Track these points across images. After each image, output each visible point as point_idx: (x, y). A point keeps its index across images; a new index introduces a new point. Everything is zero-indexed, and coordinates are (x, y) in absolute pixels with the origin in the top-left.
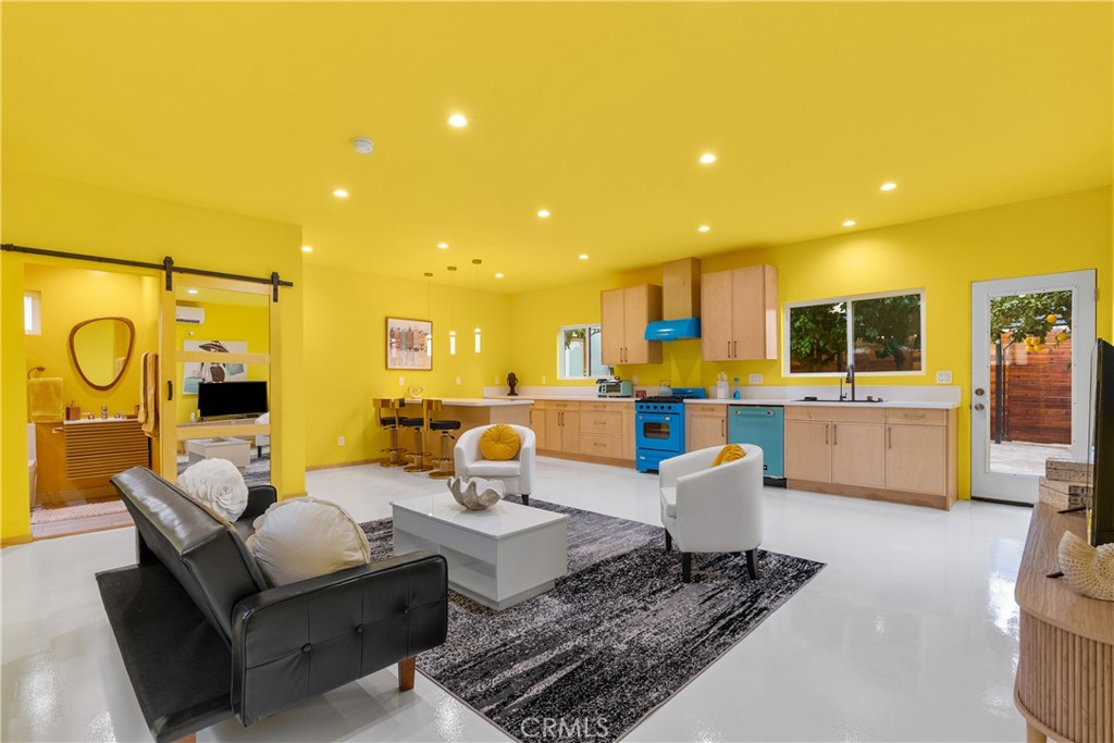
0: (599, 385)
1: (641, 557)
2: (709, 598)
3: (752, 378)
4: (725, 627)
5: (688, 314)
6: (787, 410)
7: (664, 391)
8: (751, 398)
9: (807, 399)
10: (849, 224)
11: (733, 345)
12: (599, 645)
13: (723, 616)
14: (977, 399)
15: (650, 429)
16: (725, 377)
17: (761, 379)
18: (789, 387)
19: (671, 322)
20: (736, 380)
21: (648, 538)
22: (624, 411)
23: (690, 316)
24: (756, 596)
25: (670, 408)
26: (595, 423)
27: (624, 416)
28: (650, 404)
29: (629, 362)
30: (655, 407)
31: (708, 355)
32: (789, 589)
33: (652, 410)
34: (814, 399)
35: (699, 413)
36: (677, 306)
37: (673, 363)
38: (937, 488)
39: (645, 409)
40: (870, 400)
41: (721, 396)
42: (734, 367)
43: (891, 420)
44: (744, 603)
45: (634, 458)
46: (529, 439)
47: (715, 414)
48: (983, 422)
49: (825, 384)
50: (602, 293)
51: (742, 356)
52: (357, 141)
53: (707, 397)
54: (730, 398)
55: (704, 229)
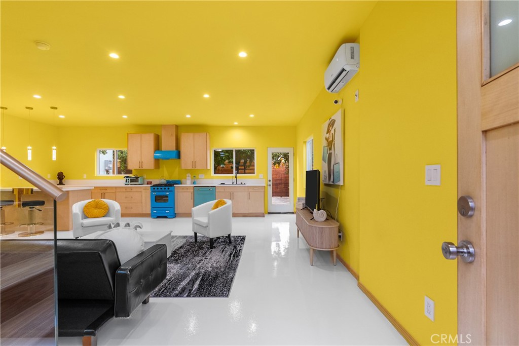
0: (125, 179)
1: (189, 245)
2: (223, 251)
3: (200, 176)
4: (234, 256)
5: (173, 148)
6: (217, 188)
7: (163, 181)
8: (200, 184)
9: (222, 184)
10: (236, 123)
11: (194, 163)
12: (203, 271)
13: (231, 254)
14: (269, 183)
15: (158, 199)
16: (190, 175)
17: (203, 176)
18: (215, 180)
19: (165, 151)
20: (194, 177)
21: (185, 240)
22: (143, 191)
23: (175, 149)
24: (235, 247)
25: (169, 189)
26: (126, 197)
27: (143, 193)
28: (159, 187)
29: (144, 168)
30: (161, 189)
31: (183, 167)
32: (242, 244)
33: (160, 190)
34: (224, 184)
35: (181, 190)
36: (168, 144)
37: (165, 169)
38: (262, 210)
39: (156, 190)
40: (241, 184)
41: (188, 183)
42: (193, 171)
43: (250, 190)
44: (234, 250)
45: (150, 212)
46: (116, 206)
47: (188, 190)
48: (270, 190)
49: (227, 178)
50: (128, 134)
51: (198, 167)
52: (38, 43)
53: (181, 184)
54: (192, 184)
55: (188, 116)
